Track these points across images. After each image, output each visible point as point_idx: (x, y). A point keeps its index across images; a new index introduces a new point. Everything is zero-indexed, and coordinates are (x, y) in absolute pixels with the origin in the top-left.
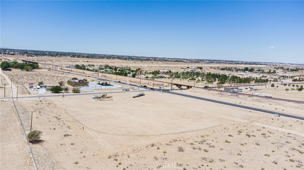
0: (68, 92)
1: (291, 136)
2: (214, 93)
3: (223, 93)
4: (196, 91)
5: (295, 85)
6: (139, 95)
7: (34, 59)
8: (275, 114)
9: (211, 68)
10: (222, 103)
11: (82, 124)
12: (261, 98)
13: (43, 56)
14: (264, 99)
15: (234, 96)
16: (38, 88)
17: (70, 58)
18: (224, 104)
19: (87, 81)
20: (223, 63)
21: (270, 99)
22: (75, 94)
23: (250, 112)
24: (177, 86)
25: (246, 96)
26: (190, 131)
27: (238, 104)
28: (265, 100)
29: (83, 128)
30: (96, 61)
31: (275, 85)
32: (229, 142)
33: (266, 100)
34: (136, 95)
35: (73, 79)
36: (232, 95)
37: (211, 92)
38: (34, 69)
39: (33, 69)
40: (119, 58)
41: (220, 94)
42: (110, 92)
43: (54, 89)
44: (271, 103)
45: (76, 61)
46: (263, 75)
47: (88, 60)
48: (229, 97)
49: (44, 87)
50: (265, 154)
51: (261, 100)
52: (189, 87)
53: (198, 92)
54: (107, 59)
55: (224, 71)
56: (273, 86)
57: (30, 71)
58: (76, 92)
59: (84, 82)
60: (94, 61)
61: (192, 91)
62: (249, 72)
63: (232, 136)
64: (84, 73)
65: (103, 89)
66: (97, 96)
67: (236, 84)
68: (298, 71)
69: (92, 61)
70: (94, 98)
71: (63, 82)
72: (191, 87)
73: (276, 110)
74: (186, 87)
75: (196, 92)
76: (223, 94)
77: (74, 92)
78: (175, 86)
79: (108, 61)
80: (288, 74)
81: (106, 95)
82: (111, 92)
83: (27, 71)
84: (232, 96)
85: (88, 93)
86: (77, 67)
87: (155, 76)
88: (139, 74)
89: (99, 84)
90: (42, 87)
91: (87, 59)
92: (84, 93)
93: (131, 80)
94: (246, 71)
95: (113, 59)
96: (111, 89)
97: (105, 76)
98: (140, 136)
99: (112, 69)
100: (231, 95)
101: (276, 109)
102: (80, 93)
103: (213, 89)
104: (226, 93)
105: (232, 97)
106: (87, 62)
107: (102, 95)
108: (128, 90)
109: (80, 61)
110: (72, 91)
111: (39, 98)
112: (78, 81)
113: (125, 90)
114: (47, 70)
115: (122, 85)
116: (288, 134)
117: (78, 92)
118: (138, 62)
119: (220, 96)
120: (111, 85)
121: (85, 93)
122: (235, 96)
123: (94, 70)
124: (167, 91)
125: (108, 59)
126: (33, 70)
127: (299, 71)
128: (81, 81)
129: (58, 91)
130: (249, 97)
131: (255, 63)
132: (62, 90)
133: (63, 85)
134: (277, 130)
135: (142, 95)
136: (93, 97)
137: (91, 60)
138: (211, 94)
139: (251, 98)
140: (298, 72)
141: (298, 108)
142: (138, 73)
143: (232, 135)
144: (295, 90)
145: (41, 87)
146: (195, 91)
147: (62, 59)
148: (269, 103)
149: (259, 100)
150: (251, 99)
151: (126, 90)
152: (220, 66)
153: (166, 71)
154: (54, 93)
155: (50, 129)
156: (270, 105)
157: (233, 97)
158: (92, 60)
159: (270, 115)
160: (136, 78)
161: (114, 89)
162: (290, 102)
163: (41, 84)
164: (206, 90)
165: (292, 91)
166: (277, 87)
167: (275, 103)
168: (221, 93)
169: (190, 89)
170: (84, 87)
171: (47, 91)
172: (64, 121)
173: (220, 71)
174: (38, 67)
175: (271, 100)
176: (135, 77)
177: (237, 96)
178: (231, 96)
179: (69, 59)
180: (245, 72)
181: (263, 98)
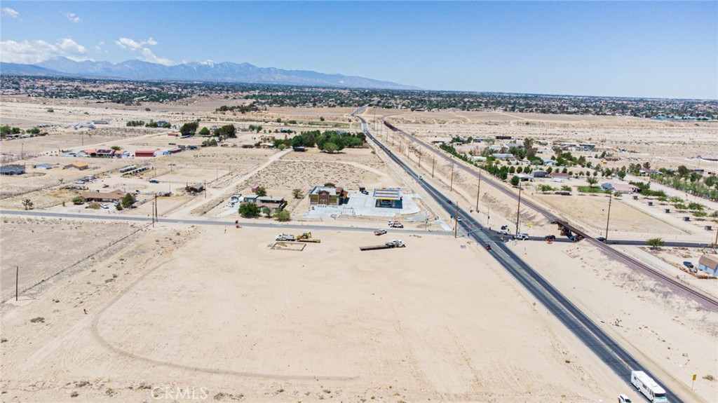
0: (270, 217)
2: (614, 271)
4: (581, 252)
15: (660, 292)
24: (561, 229)
34: (383, 244)
37: (613, 264)
39: (340, 149)
41: (629, 277)
43: (245, 209)
54: (595, 114)
57: (335, 153)
58: (281, 220)
59: (331, 196)
60: (544, 121)
61: (571, 252)
65: (355, 217)
66: (284, 236)
70: (278, 240)
72: (580, 236)
75: (575, 257)
77: (278, 220)
78: (556, 226)
82: (352, 228)
83: (329, 152)
84: (653, 291)
87: (592, 183)
90: (249, 200)
99: (516, 155)
102: (289, 223)
106: (527, 124)
107: (300, 232)
108: (399, 227)
109: (511, 122)
111: (192, 226)
112: (318, 194)
121: (300, 223)
125: (598, 115)
126: (344, 151)
128: (324, 194)
133: (302, 197)
145: (246, 200)
146: (577, 254)
151: (394, 227)
163: (260, 192)
169: (573, 245)
170: (327, 207)
174: (362, 143)
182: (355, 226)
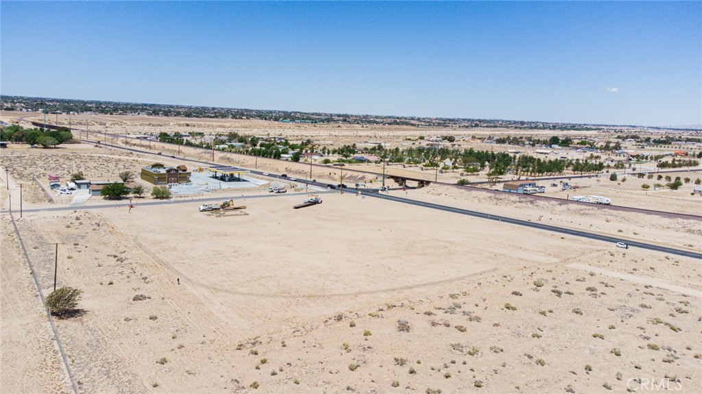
0: (143, 197)
1: (652, 293)
2: (481, 197)
3: (501, 197)
4: (440, 191)
5: (664, 175)
6: (309, 202)
7: (62, 119)
8: (616, 242)
9: (475, 137)
10: (498, 220)
11: (176, 270)
12: (588, 208)
13: (82, 112)
14: (593, 209)
15: (526, 202)
16: (72, 189)
17: (146, 116)
18: (502, 220)
19: (185, 170)
20: (501, 126)
21: (606, 209)
22: (159, 200)
23: (563, 238)
24: (396, 182)
25: (553, 202)
26: (425, 285)
27: (534, 220)
28: (595, 210)
29: (178, 280)
30: (208, 123)
31: (618, 177)
32: (514, 309)
33: (599, 212)
34: (302, 203)
35: (154, 166)
36: (522, 199)
37: (474, 193)
38: (61, 142)
39: (58, 144)
40: (262, 115)
41: (495, 198)
42: (240, 195)
43: (110, 190)
44: (609, 217)
45: (162, 124)
46: (592, 154)
47: (188, 122)
48: (516, 205)
49: (86, 186)
50: (594, 333)
51: (587, 212)
52: (423, 183)
53: (443, 195)
54: (232, 118)
55: (503, 145)
56: (613, 178)
57: (51, 148)
58: (162, 198)
59: (180, 174)
60: (202, 123)
61: (431, 192)
62: (560, 147)
63: (521, 295)
64: (179, 152)
65: (224, 190)
66: (210, 206)
67: (531, 176)
68: (670, 144)
69: (199, 123)
70: (204, 210)
71: (130, 174)
72: (428, 183)
73: (620, 234)
74: (416, 184)
75: (439, 195)
76: (501, 199)
77: (157, 198)
78: (392, 180)
79: (237, 125)
80: (648, 150)
81: (231, 203)
82: (243, 197)
83: (46, 147)
84: (521, 202)
85: (190, 198)
86: (164, 137)
87: (346, 157)
88: (309, 154)
89: (215, 177)
90: (82, 186)
91: (187, 118)
92: (179, 199)
93: (289, 168)
94: (553, 146)
95: (247, 118)
96: (244, 190)
97: (228, 159)
98: (309, 297)
99: (246, 143)
100: (518, 200)
101: (620, 231)
102: (172, 200)
103: (479, 186)
104: (507, 195)
105: (521, 204)
106: (188, 125)
107: (221, 203)
108: (284, 192)
109: (171, 124)
110: (152, 194)
111: (73, 211)
112: (165, 172)
113: (275, 191)
114: (91, 146)
115: (269, 180)
116: (646, 287)
117: (165, 196)
118: (306, 126)
119: (495, 201)
120: (244, 181)
121: (182, 199)
122: (529, 203)
123: (204, 146)
124: (374, 193)
125: (236, 118)
126: (59, 146)
127: (673, 143)
128: (172, 172)
129: (118, 195)
130: (561, 205)
131: (573, 127)
132: (127, 193)
133: (131, 180)
134: (622, 280)
135: (315, 202)
136: (201, 209)
137: (194, 121)
138: (473, 199)
139: (564, 207)
140: (670, 146)
141: (668, 228)
142: (306, 151)
143: (521, 292)
144: (663, 186)
145: (79, 185)
146: (437, 193)
147: (126, 120)
148: (604, 217)
149: (582, 212)
150: (565, 209)
151: (279, 192)
152: (494, 135)
153: (370, 146)
154: (110, 199)
155: (101, 284)
156: (608, 221)
157: (523, 204)
158: (200, 121)
159: (606, 246)
160: (301, 163)
161: (249, 190)
162: (652, 214)
163: (77, 178)
164: (463, 190)
165: (657, 189)
166: (624, 180)
167: (618, 219)
168: (497, 197)
169: (426, 188)
170: (181, 185)
171: (93, 195)
172: (134, 265)
173: (495, 145)
174: (71, 138)
175: (610, 211)
176: (299, 160)
177: (532, 202)
178: (519, 202)
179: (144, 119)
180: (551, 147)
181: (591, 207)
182: (245, 195)
